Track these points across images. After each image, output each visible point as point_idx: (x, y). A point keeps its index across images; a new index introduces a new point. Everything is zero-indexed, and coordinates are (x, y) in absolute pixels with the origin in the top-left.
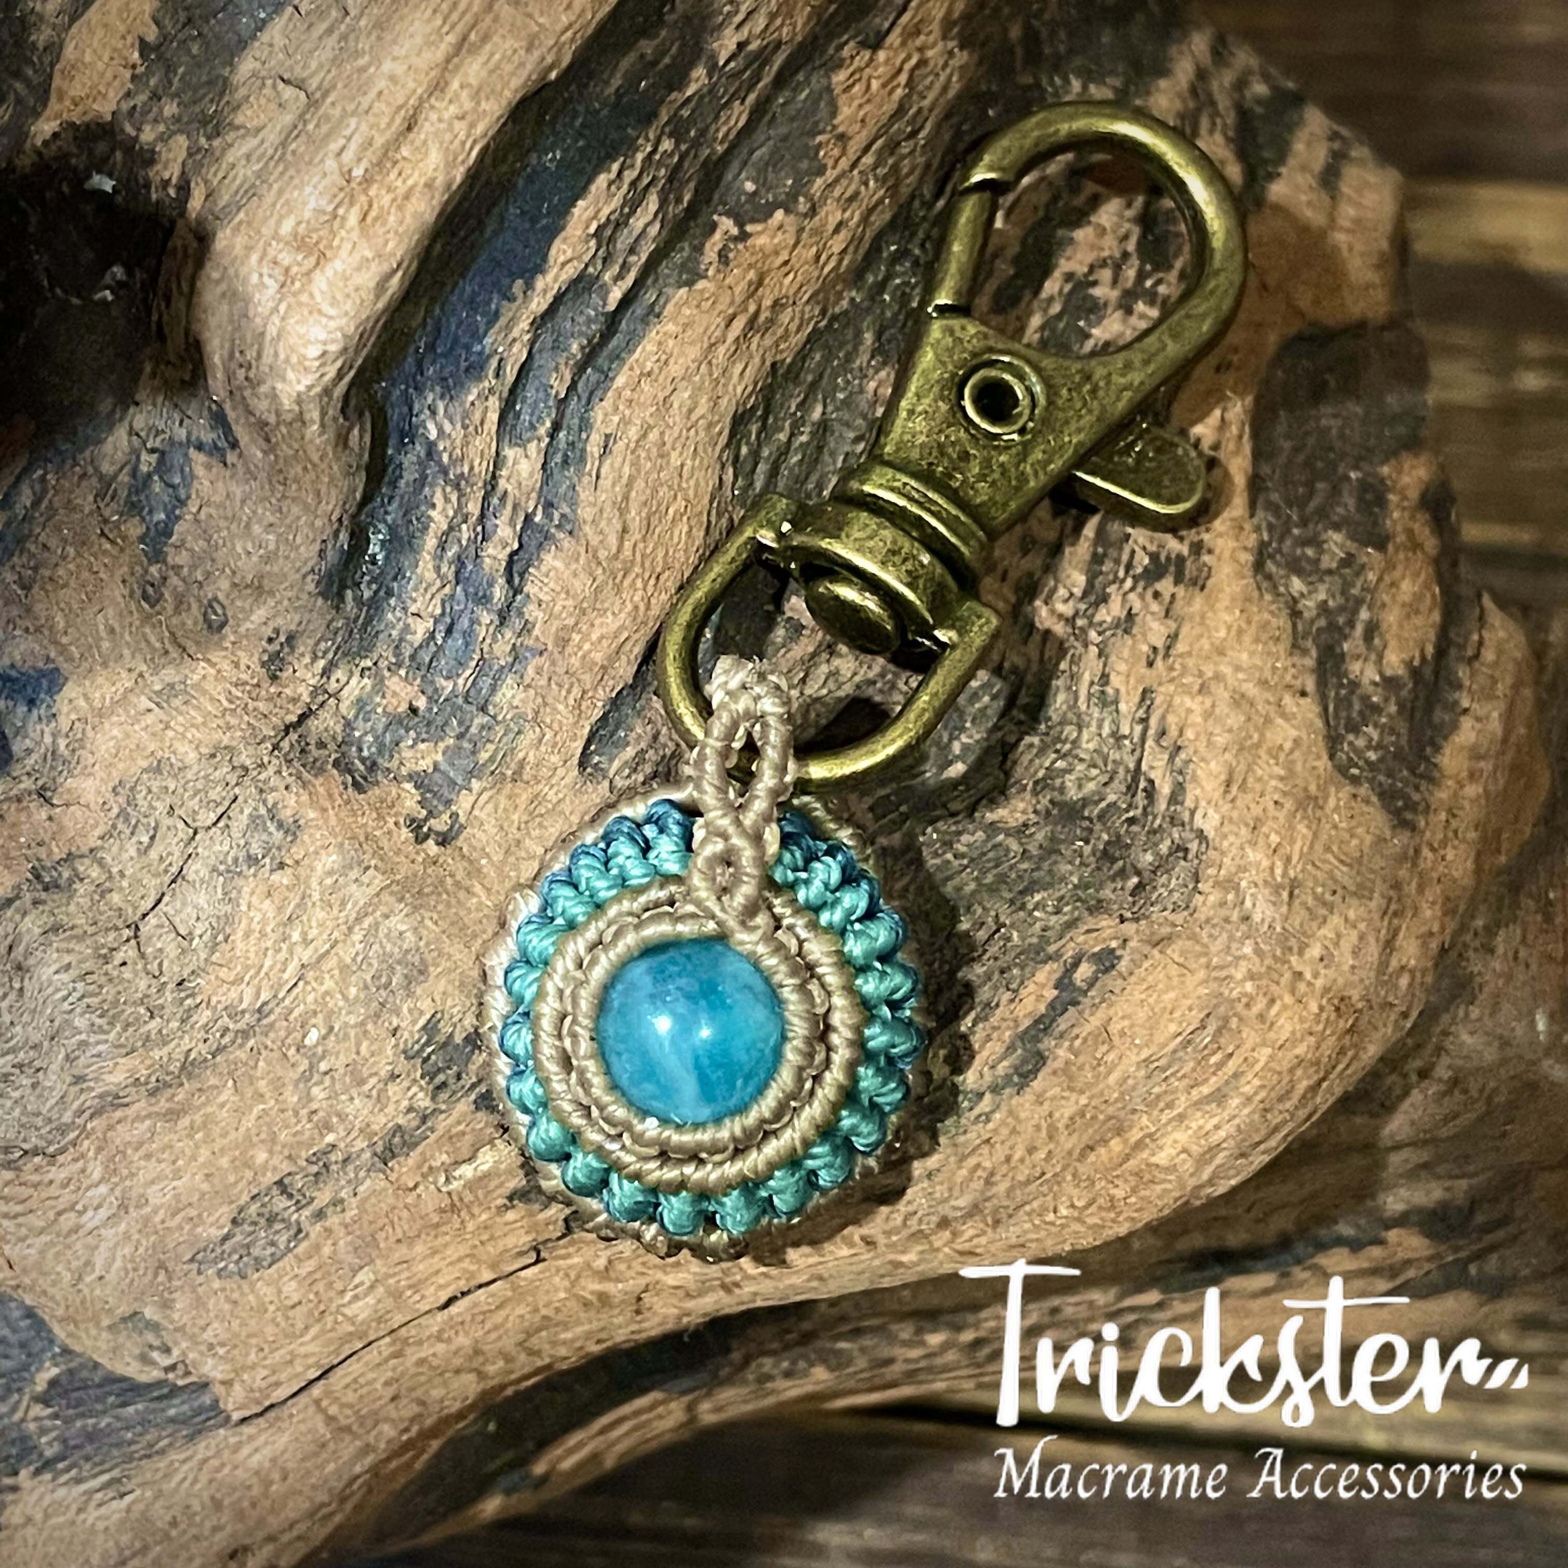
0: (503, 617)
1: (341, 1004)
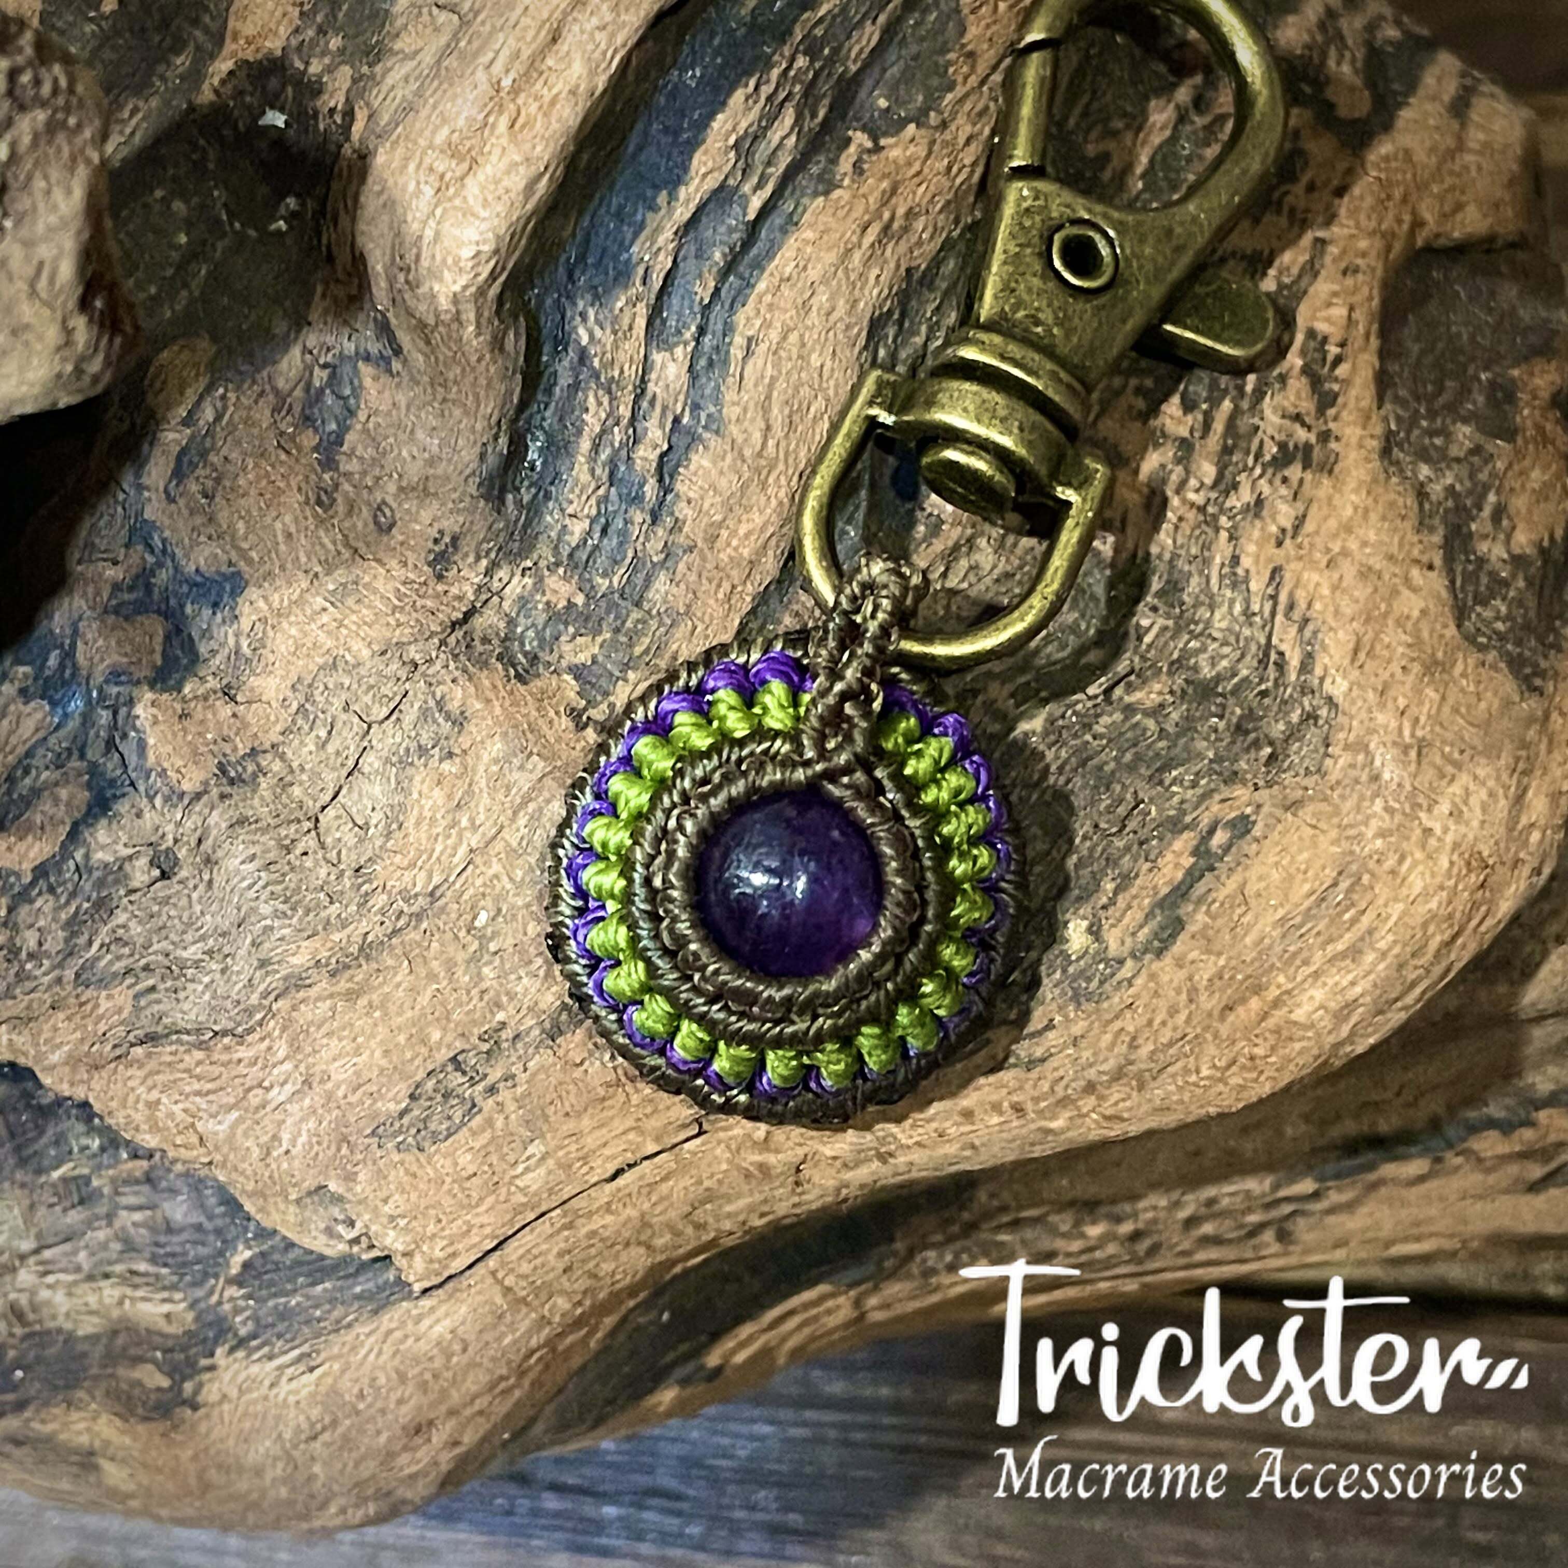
0: (655, 517)
1: (509, 886)
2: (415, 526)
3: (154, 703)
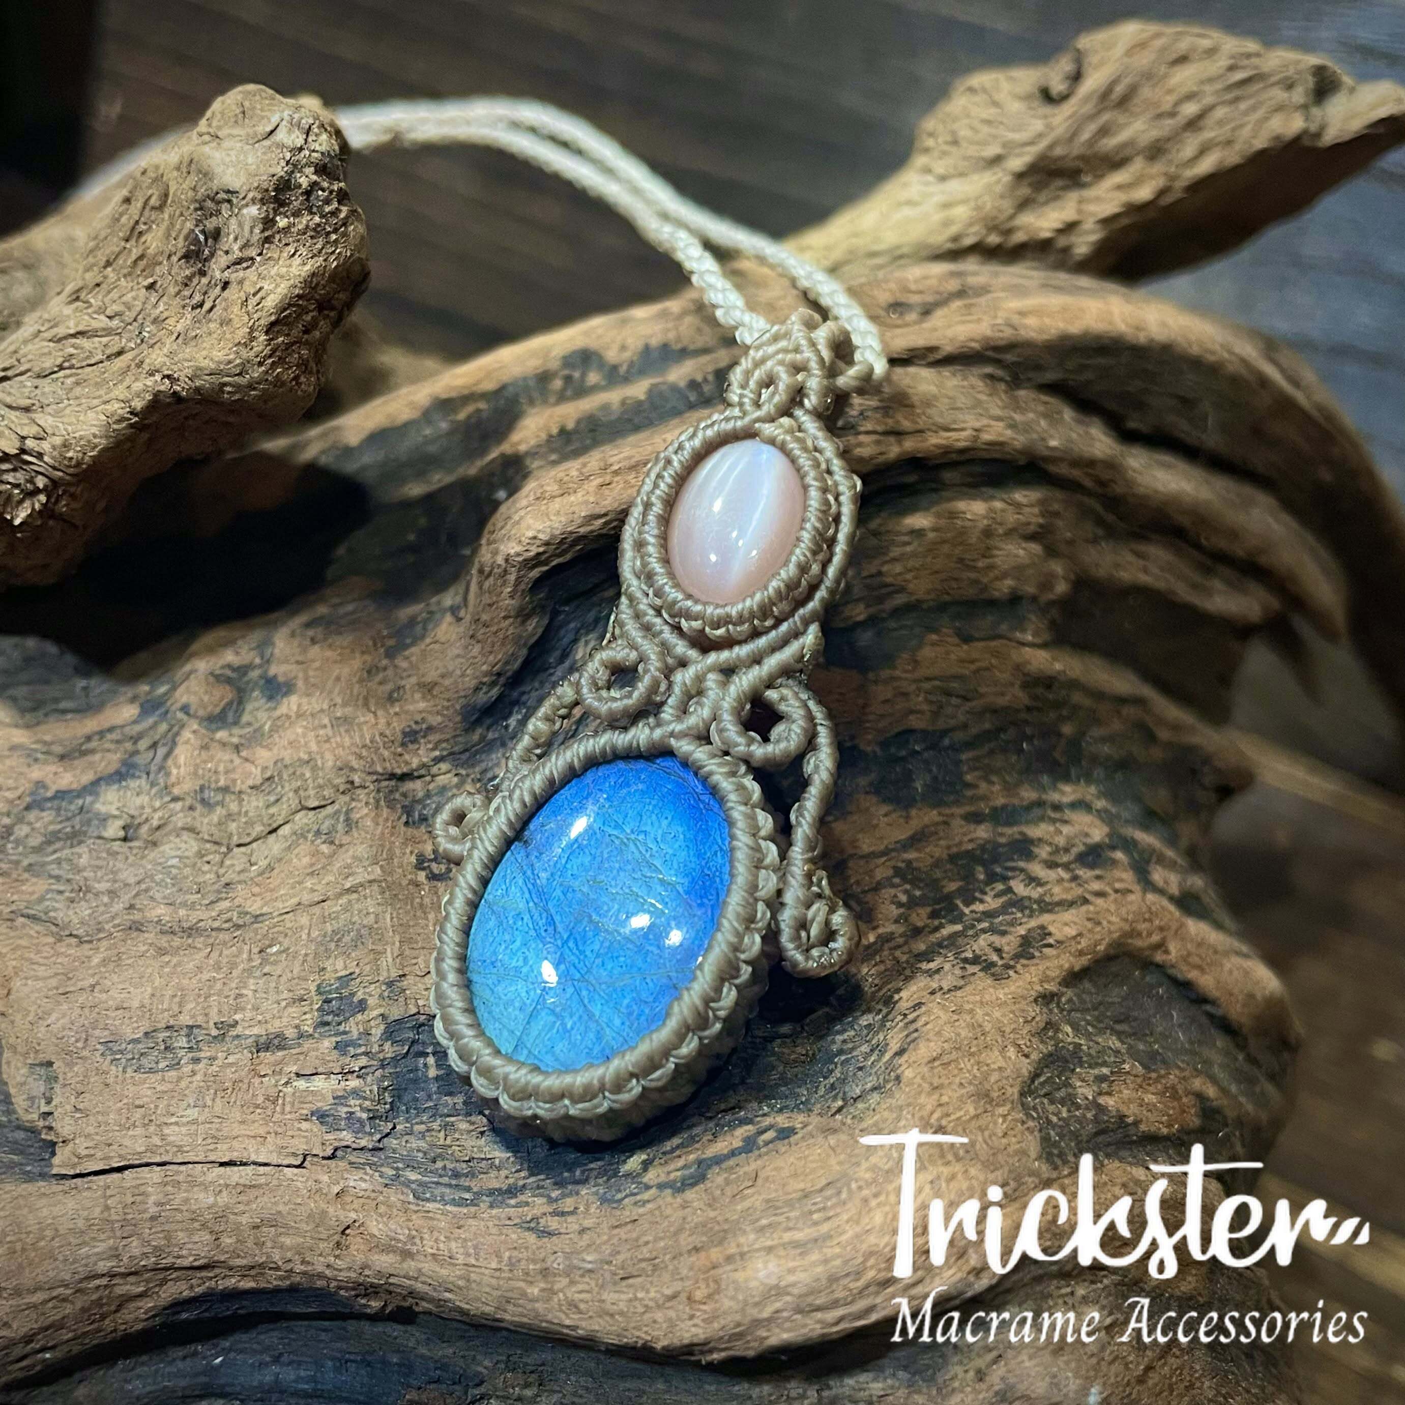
1: (304, 937)
2: (411, 708)
3: (194, 732)
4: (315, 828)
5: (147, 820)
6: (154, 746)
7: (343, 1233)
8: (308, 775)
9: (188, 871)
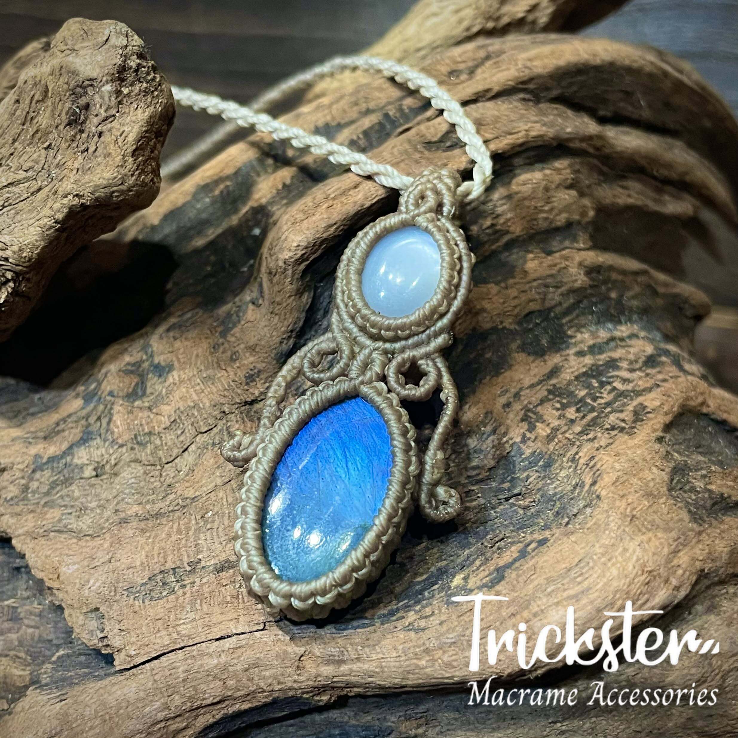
1: (225, 503)
2: (246, 362)
3: (121, 405)
4: (211, 441)
5: (107, 462)
6: (99, 418)
7: (299, 660)
8: (196, 414)
9: (142, 484)
